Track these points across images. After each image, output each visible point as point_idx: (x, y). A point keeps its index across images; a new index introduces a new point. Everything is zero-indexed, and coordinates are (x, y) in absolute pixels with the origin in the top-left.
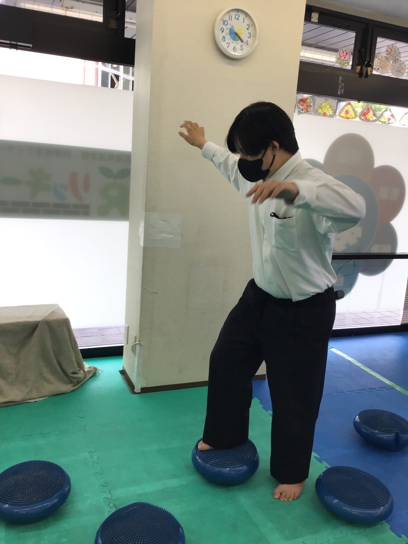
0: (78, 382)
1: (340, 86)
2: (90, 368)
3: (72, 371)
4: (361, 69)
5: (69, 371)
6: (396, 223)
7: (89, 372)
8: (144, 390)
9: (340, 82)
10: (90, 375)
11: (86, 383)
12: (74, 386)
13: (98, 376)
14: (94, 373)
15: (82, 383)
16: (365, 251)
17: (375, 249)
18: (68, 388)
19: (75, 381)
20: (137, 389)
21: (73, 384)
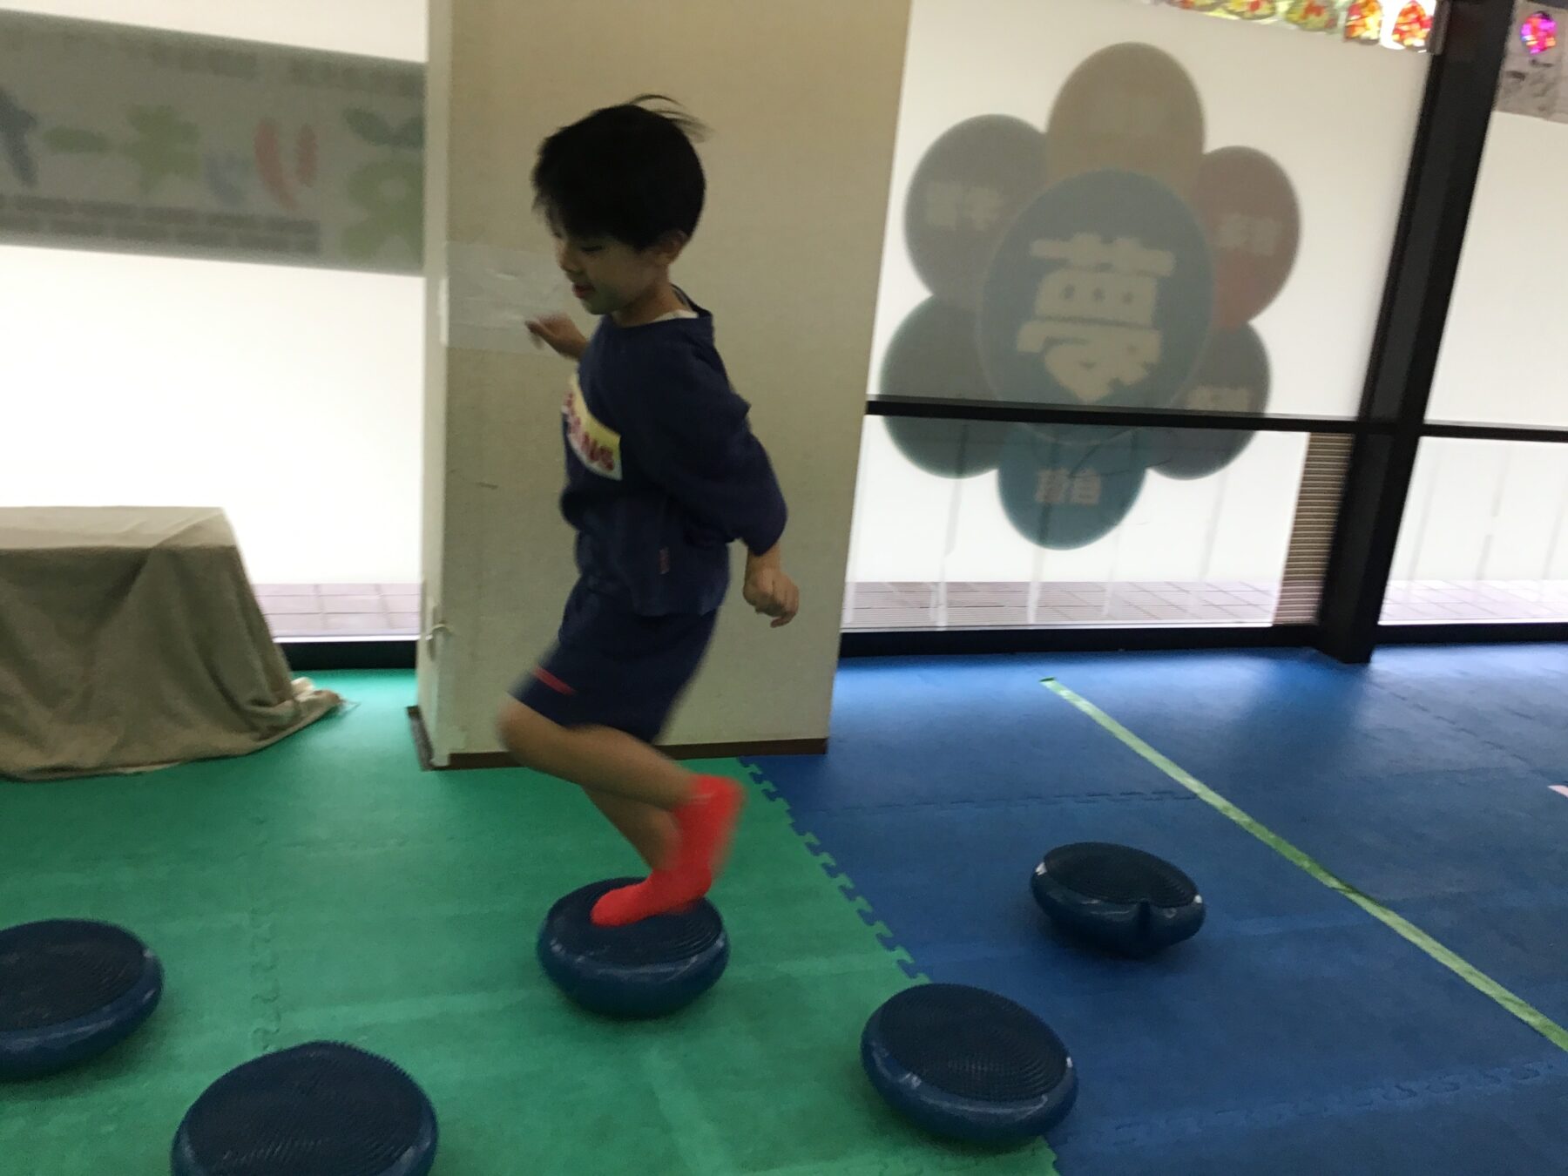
0: (276, 729)
2: (317, 693)
3: (252, 694)
5: (244, 698)
6: (1267, 324)
7: (311, 704)
8: (460, 761)
10: (317, 713)
11: (296, 734)
12: (261, 739)
13: (341, 717)
14: (331, 710)
15: (285, 733)
16: (1169, 403)
17: (1201, 400)
18: (242, 741)
19: (264, 724)
20: (441, 758)
21: (257, 735)
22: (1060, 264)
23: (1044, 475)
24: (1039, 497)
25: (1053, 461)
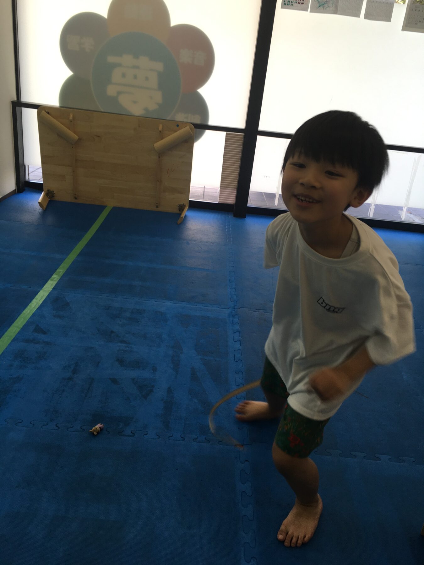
6: (203, 91)
16: (168, 118)
22: (119, 65)
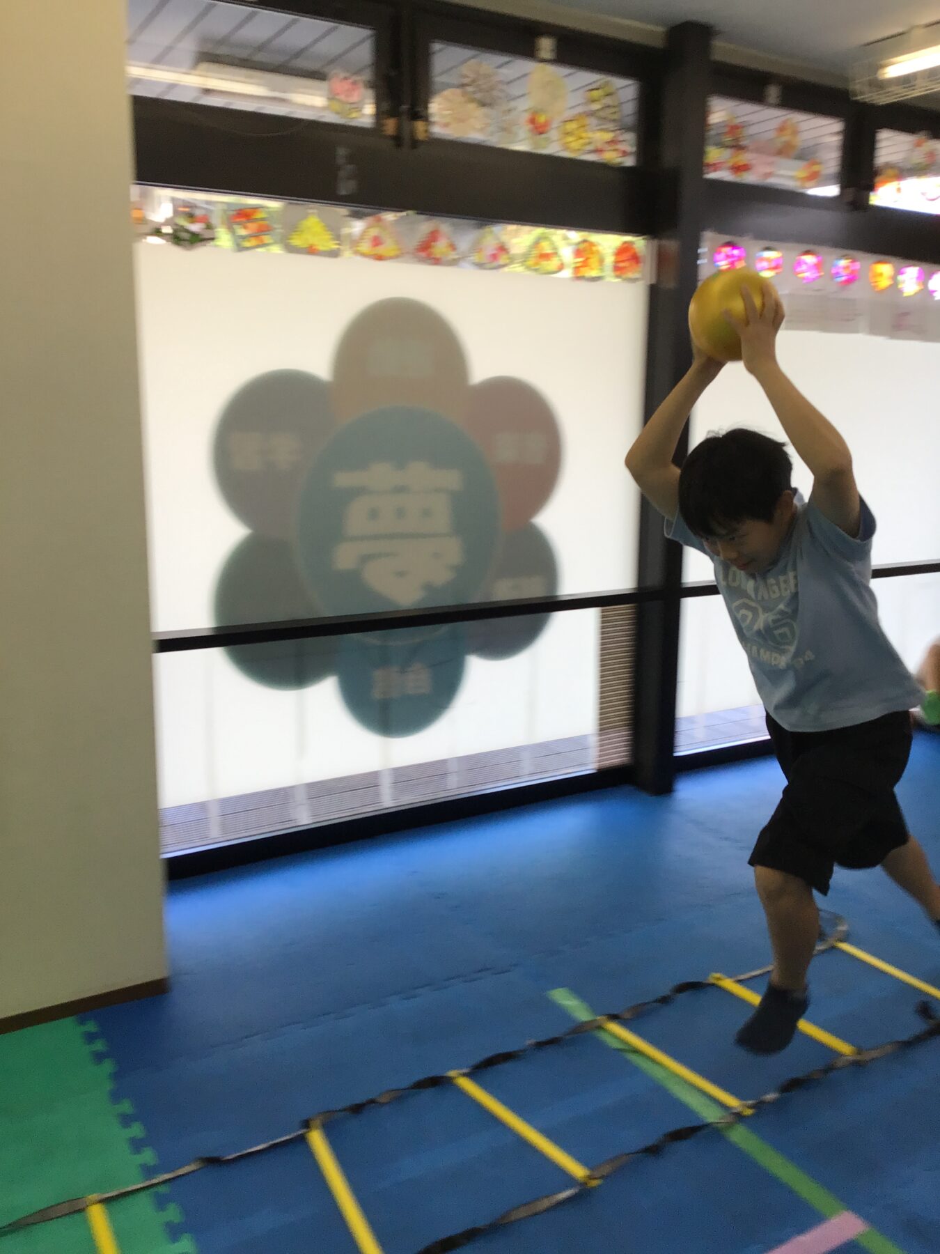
1: (342, 174)
4: (399, 128)
6: (548, 520)
9: (340, 161)
16: (476, 597)
17: (504, 591)
22: (359, 491)
23: (378, 674)
24: (377, 694)
25: (384, 661)
